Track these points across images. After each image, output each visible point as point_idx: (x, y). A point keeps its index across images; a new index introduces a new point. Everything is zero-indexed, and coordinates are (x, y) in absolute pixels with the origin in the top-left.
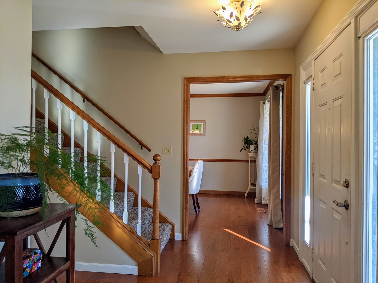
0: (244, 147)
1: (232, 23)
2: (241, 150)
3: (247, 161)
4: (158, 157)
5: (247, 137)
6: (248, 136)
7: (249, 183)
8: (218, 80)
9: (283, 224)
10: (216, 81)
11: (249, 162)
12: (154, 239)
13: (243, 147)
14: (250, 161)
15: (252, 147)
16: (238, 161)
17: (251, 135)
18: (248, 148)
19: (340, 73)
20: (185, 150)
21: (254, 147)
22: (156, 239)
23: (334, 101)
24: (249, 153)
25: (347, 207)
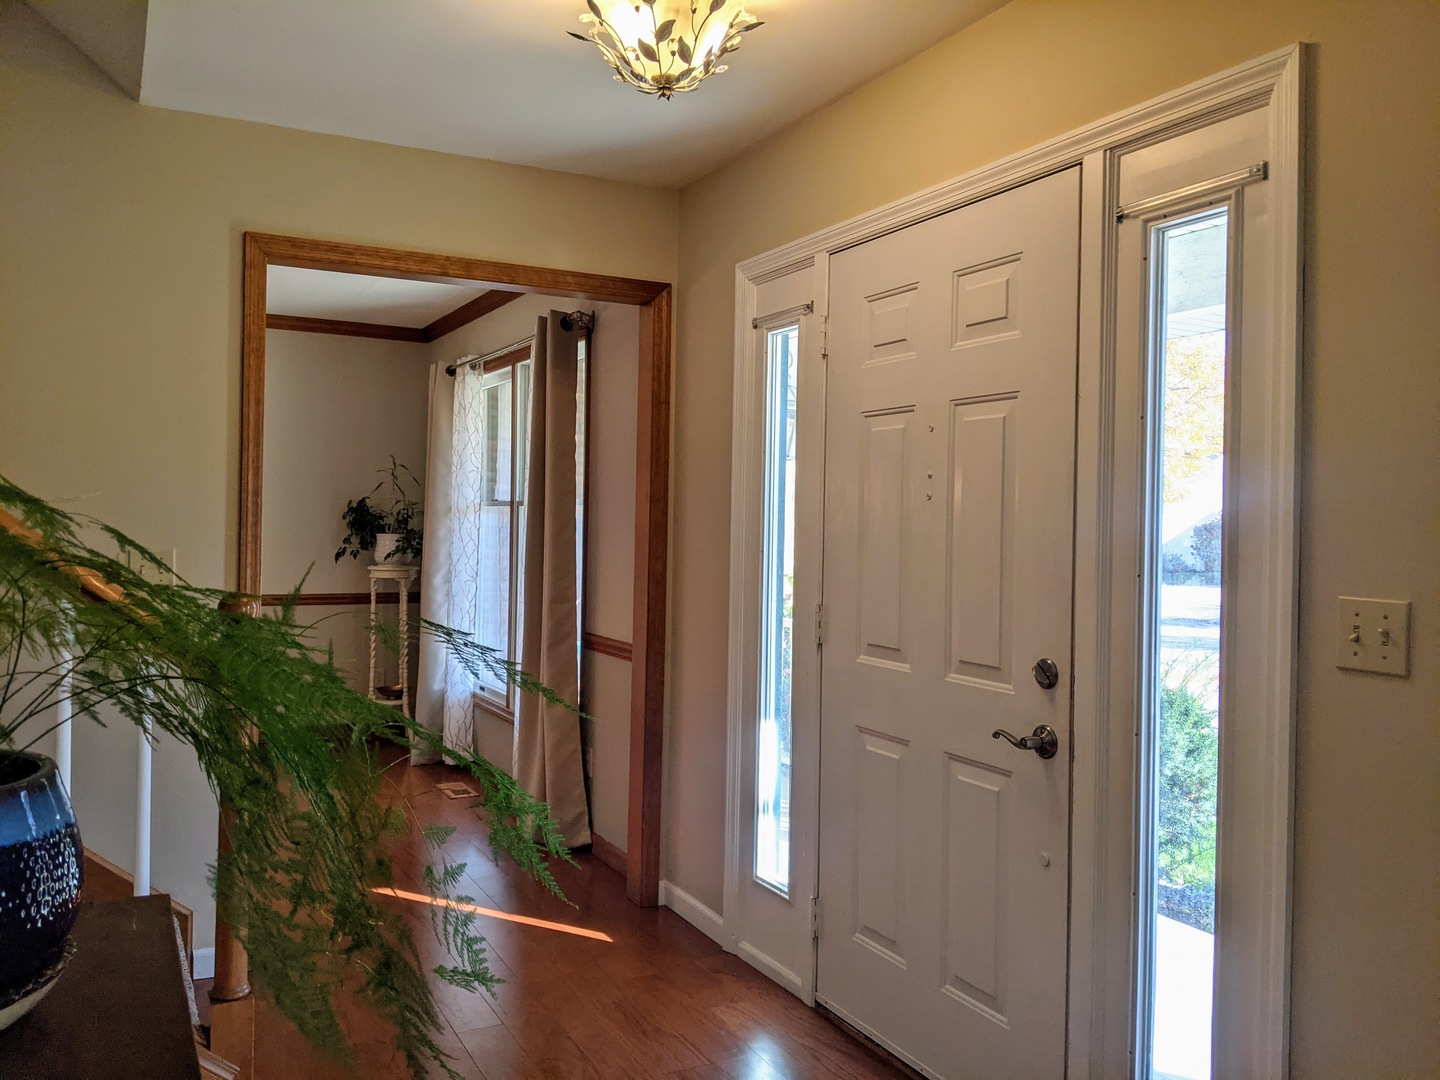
0: (347, 540)
1: (659, 61)
2: (338, 556)
3: (363, 599)
4: (246, 604)
5: (362, 502)
6: (364, 499)
7: (371, 689)
8: (402, 265)
9: (589, 832)
10: (394, 269)
11: (370, 603)
12: (230, 998)
13: (344, 542)
14: (373, 598)
15: (386, 543)
16: (317, 599)
17: (376, 492)
18: (368, 544)
19: (1005, 318)
20: (249, 562)
21: (397, 544)
22: (236, 996)
23: (957, 405)
24: (369, 568)
25: (1046, 748)
